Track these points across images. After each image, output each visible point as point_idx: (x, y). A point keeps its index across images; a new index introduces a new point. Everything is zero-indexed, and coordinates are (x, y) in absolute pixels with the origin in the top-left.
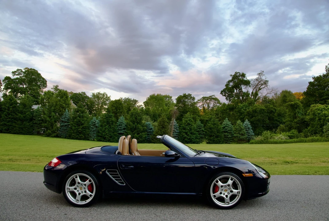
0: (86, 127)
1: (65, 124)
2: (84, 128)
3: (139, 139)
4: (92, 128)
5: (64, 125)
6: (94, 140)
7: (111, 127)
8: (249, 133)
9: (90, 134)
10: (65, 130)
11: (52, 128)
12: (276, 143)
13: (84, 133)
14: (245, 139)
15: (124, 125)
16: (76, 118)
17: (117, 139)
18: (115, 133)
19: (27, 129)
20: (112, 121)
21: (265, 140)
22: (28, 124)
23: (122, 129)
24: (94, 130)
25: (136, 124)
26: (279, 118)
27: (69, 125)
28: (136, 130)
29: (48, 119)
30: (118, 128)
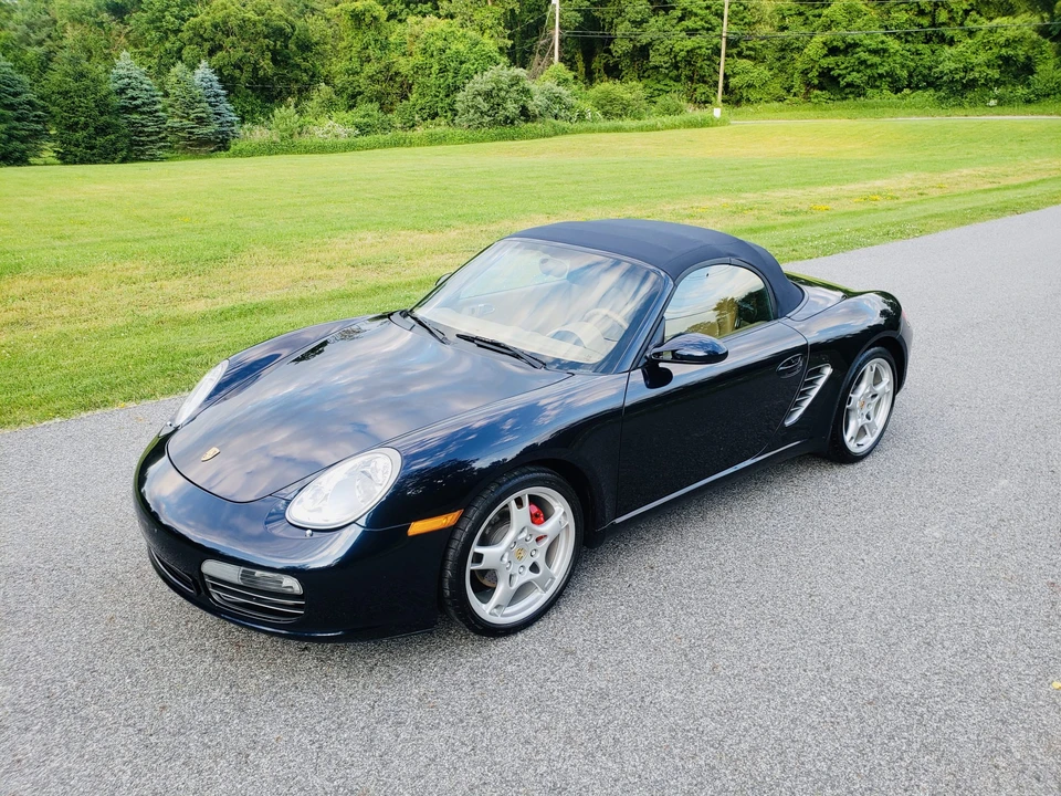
8: (219, 114)
12: (322, 149)
14: (212, 138)
21: (283, 139)
26: (305, 59)
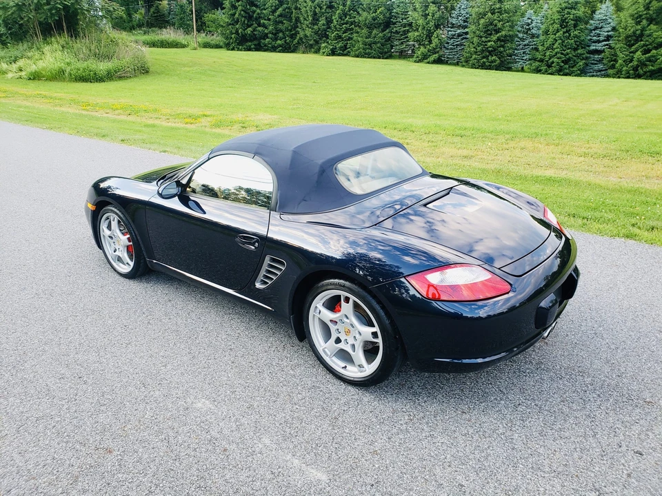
0: (506, 36)
1: (459, 31)
2: (503, 41)
3: (646, 65)
4: (521, 39)
5: (455, 35)
6: (522, 70)
7: (570, 35)
9: (515, 55)
10: (457, 45)
11: (430, 42)
13: (501, 52)
15: (610, 29)
16: (483, 15)
17: (581, 67)
18: (579, 51)
19: (379, 45)
20: (577, 20)
22: (381, 35)
23: (602, 38)
24: (525, 45)
25: (645, 22)
27: (467, 33)
28: (642, 41)
29: (421, 22)
30: (589, 38)
